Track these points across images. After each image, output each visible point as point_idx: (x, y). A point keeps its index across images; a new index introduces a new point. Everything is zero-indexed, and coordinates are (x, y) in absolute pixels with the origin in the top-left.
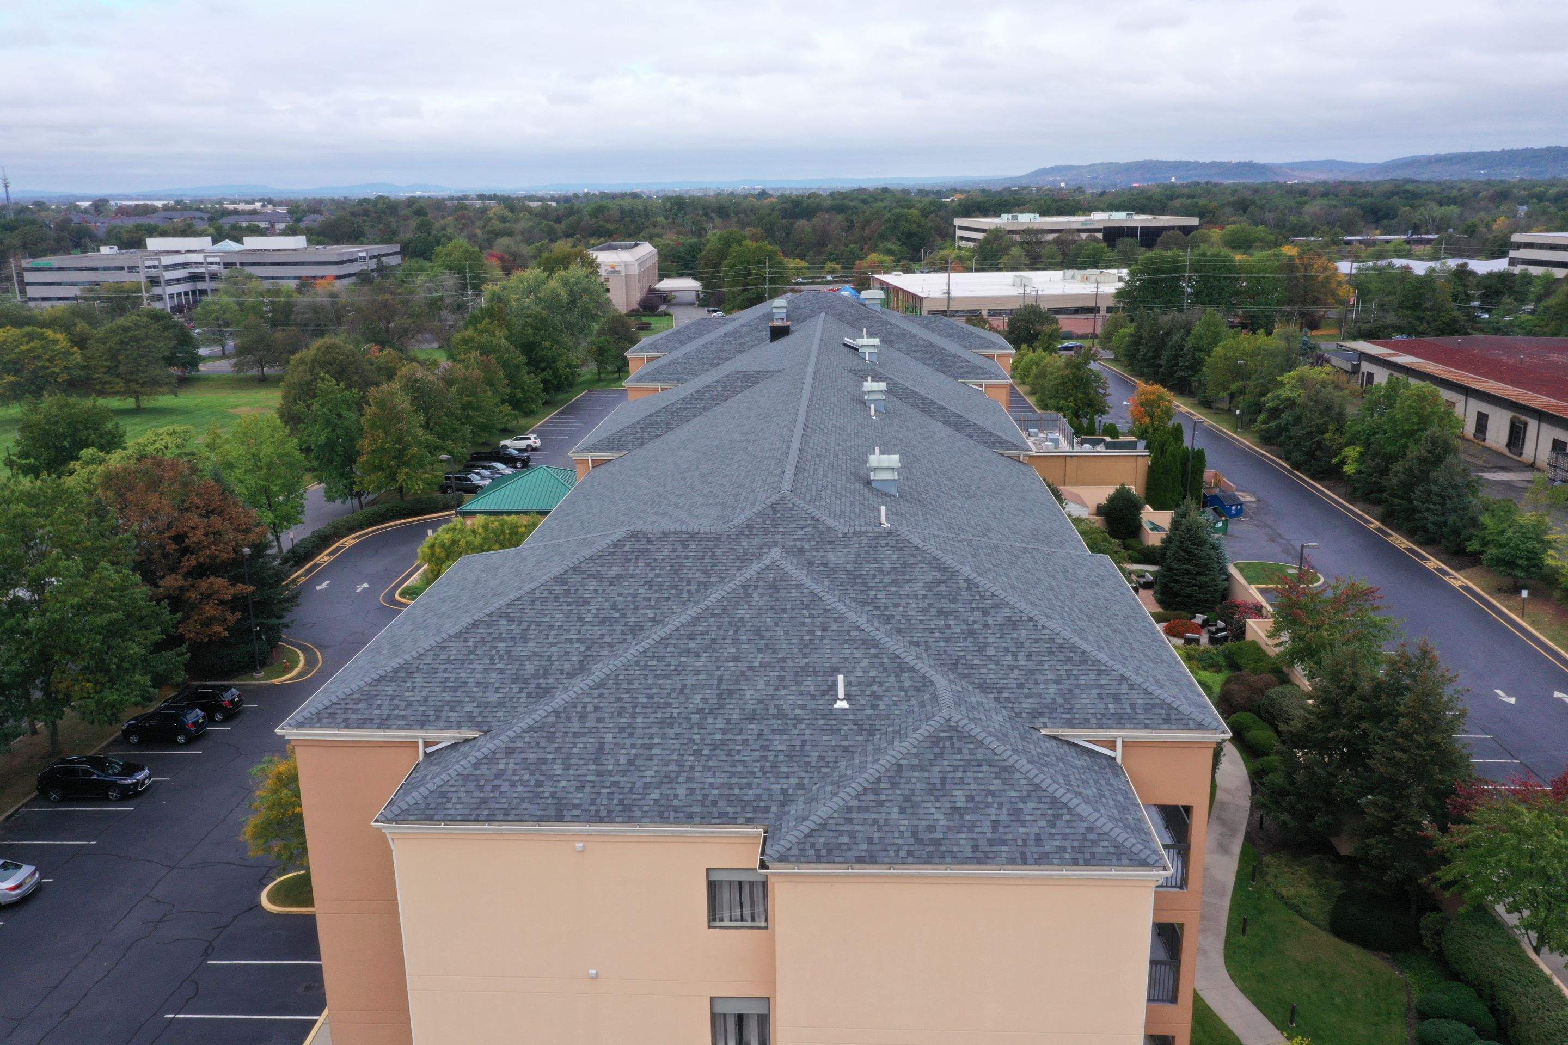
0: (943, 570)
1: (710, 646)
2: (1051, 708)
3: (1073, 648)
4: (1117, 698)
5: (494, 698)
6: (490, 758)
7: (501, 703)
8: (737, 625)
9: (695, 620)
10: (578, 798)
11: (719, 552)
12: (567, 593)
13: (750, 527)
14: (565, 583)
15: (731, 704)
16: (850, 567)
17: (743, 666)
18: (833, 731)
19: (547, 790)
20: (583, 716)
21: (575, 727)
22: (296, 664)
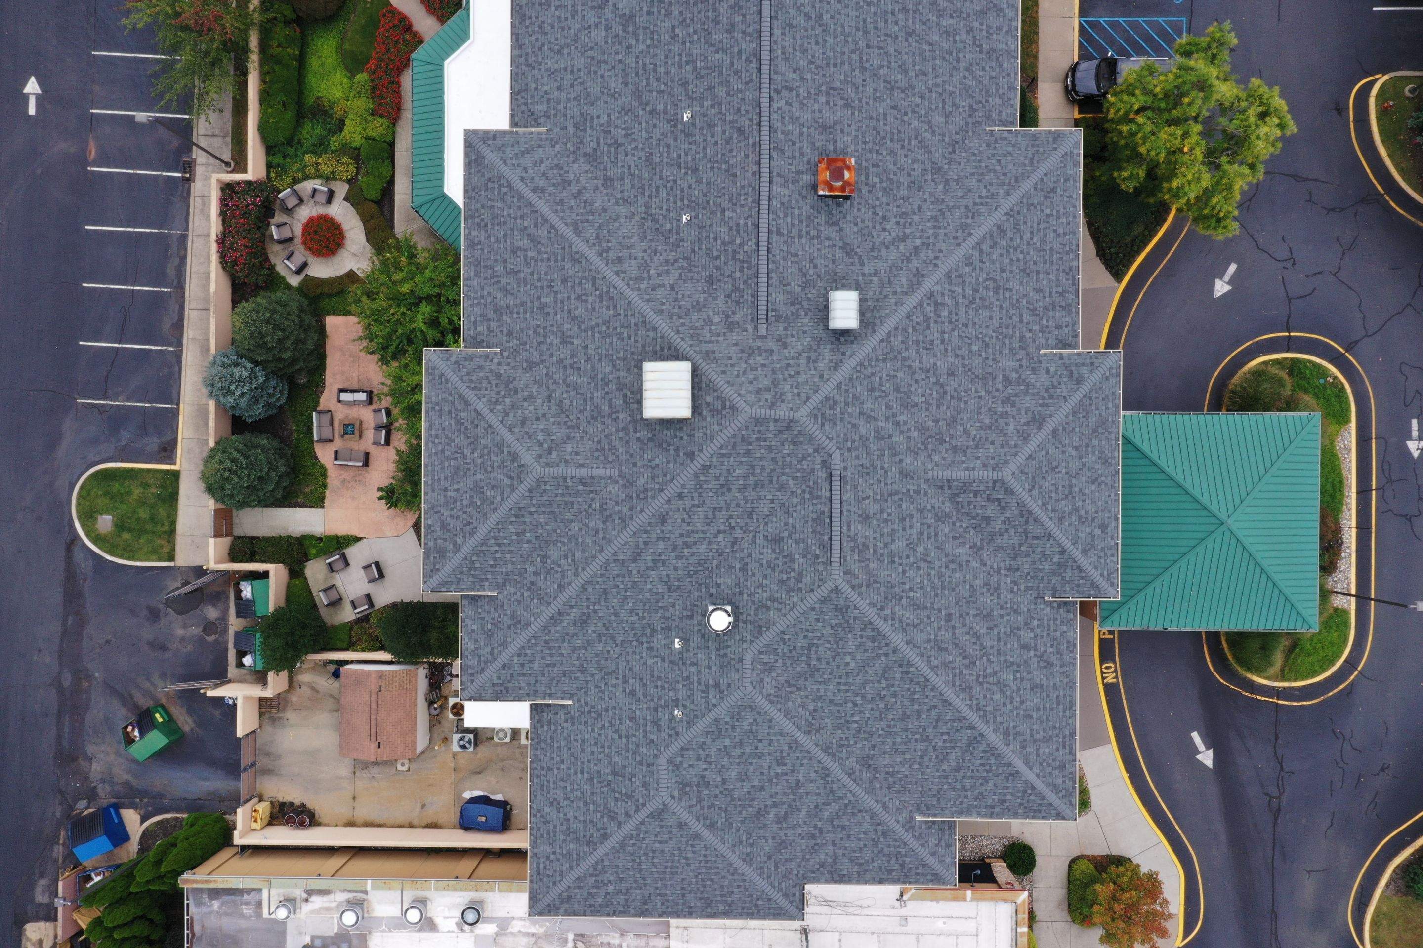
22: (1382, 132)
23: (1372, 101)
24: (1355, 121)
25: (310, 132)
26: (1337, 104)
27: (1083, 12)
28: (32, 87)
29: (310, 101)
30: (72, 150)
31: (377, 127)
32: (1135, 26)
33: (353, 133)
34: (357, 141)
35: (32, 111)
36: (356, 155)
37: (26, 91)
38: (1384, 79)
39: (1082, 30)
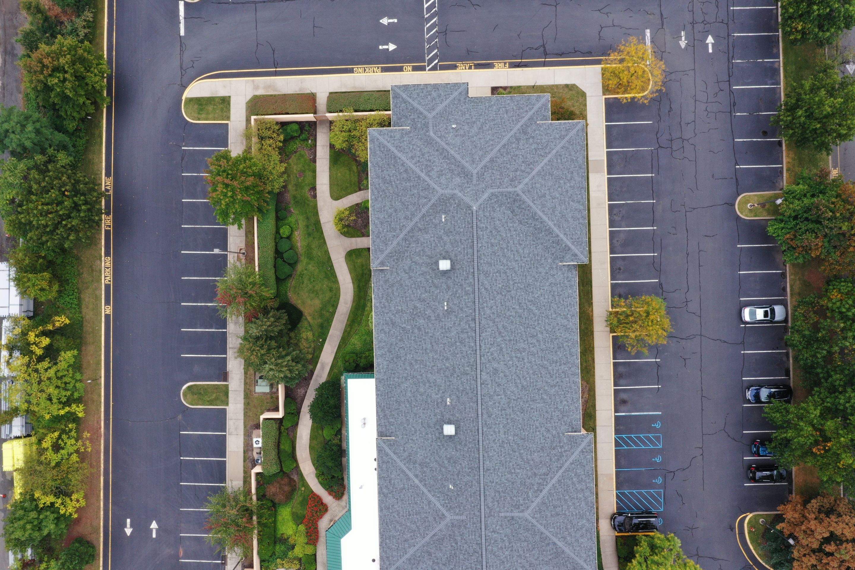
0: (429, 176)
1: (487, 142)
2: (406, 134)
3: (399, 151)
4: (391, 137)
5: (537, 132)
6: (530, 109)
7: (535, 130)
8: (481, 149)
9: (492, 150)
10: (509, 102)
11: (491, 182)
12: (529, 165)
13: (483, 192)
14: (531, 168)
15: (479, 126)
16: (454, 176)
17: (478, 137)
18: (456, 119)
19: (516, 103)
20: (513, 121)
21: (514, 118)
22: (750, 539)
23: (746, 525)
24: (739, 534)
25: (279, 548)
26: (730, 526)
27: (617, 488)
28: (154, 525)
29: (279, 536)
30: (172, 553)
31: (309, 550)
32: (641, 494)
33: (298, 552)
34: (301, 556)
35: (154, 536)
36: (300, 560)
37: (151, 527)
38: (750, 516)
39: (618, 497)
